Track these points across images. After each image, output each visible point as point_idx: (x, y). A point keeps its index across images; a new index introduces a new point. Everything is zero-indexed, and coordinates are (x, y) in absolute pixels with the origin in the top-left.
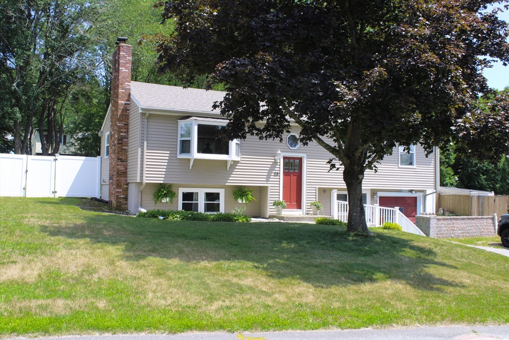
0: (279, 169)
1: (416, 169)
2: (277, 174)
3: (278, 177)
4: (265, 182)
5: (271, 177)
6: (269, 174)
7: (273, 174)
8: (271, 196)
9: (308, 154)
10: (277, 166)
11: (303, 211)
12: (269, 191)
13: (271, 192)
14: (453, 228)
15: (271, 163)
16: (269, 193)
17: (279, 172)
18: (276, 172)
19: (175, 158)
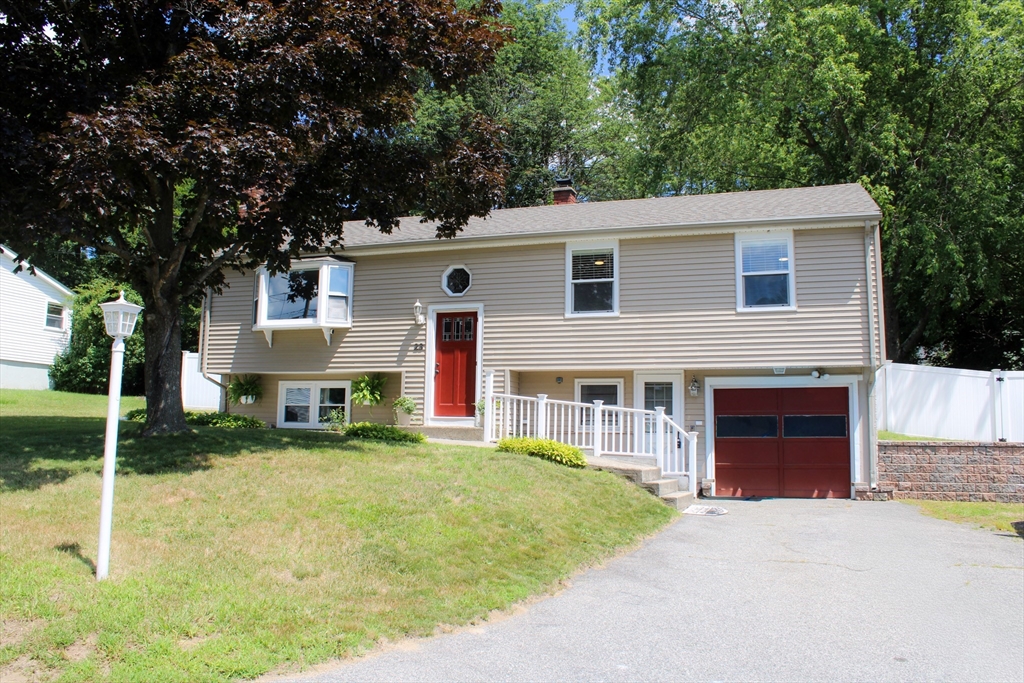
0: (423, 338)
1: (795, 312)
2: (420, 348)
3: (423, 353)
4: (395, 365)
5: (409, 354)
6: (404, 348)
7: (413, 348)
8: (406, 391)
9: (488, 303)
10: (421, 332)
11: (475, 421)
12: (404, 380)
13: (406, 383)
14: (993, 474)
15: (409, 327)
16: (403, 385)
17: (423, 343)
18: (419, 343)
19: (249, 332)
